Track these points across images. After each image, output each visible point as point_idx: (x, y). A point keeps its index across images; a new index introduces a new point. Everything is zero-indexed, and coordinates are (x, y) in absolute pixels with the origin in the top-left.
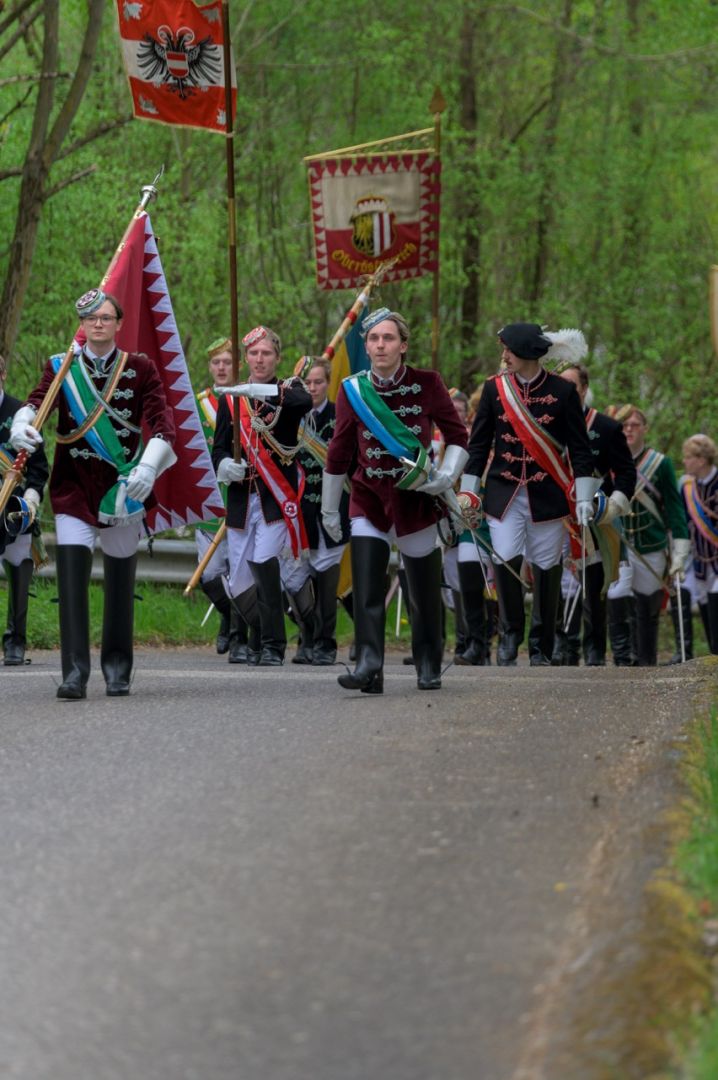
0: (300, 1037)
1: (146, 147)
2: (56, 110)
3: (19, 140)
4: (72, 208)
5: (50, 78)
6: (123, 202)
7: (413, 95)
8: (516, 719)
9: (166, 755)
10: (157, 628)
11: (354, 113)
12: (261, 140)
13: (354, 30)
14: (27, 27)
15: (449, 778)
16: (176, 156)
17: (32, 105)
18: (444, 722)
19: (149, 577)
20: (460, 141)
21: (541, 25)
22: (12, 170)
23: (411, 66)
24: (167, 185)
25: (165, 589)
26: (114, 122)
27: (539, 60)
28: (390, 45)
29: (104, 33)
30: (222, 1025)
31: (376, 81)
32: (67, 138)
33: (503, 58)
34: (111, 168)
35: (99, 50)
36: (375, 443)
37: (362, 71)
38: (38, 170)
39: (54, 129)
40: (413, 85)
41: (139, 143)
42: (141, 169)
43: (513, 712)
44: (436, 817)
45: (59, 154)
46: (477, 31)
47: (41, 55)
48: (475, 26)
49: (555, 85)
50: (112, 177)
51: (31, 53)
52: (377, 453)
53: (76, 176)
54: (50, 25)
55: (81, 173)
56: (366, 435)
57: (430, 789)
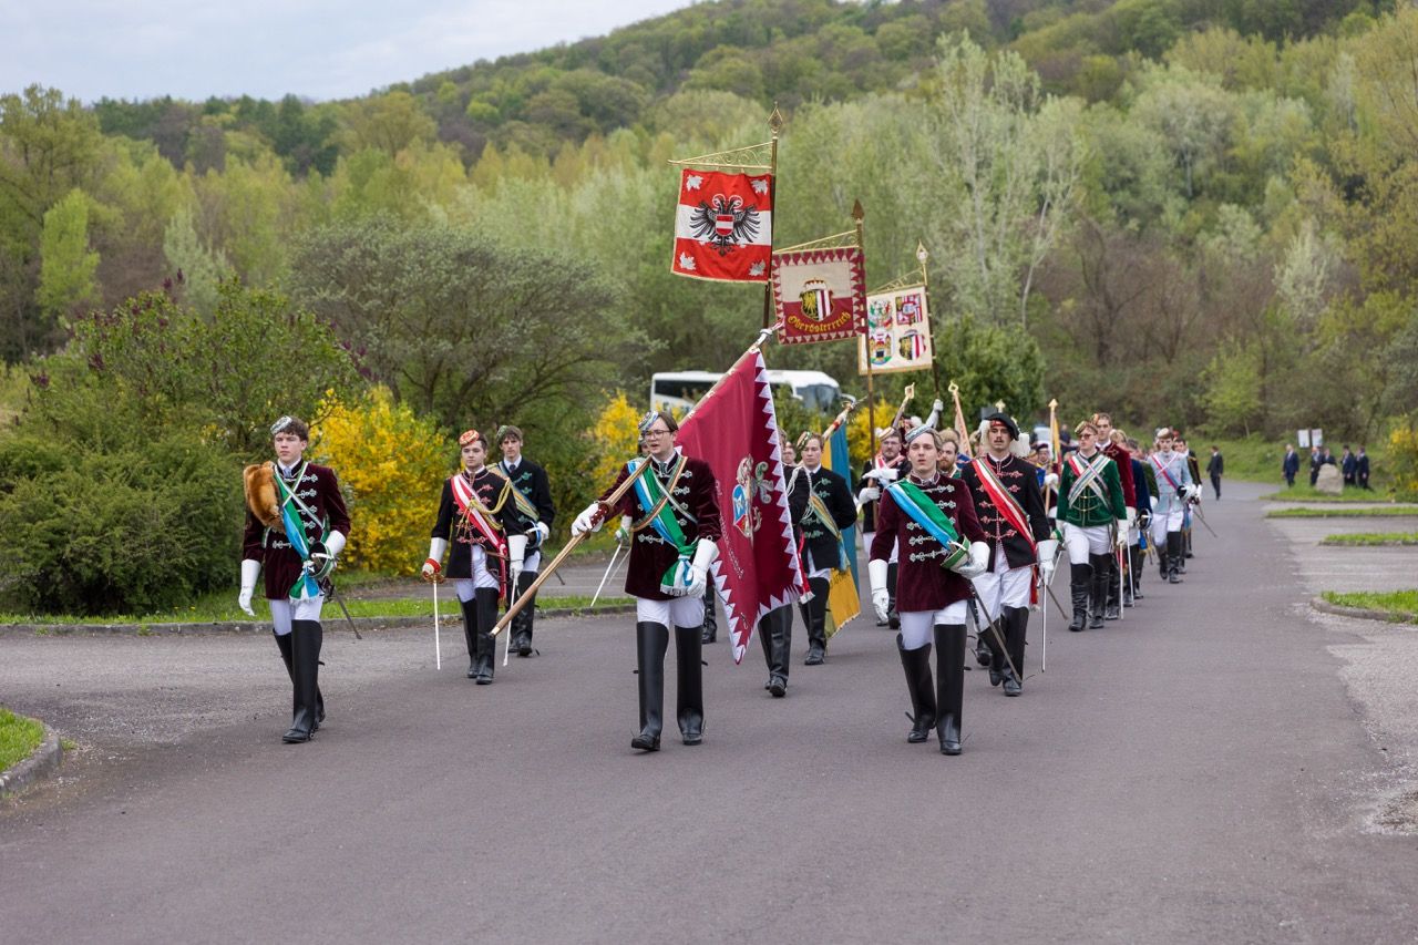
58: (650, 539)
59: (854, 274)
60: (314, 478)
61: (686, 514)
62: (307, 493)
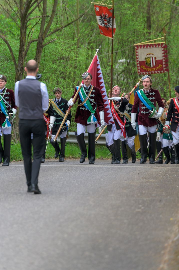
0: (107, 256)
1: (68, 34)
2: (46, 25)
3: (37, 32)
4: (50, 49)
5: (45, 17)
6: (63, 48)
7: (135, 21)
8: (160, 177)
9: (73, 186)
10: (71, 154)
11: (120, 25)
12: (97, 32)
13: (120, 5)
14: (39, 4)
15: (144, 192)
16: (76, 36)
17: (40, 23)
18: (142, 178)
19: (69, 141)
20: (147, 33)
21: (167, 4)
22: (35, 40)
23: (134, 14)
24: (73, 44)
25: (73, 145)
26: (60, 28)
27: (167, 12)
28: (129, 9)
29: (58, 5)
30: (87, 253)
31: (126, 18)
32: (49, 32)
33: (158, 12)
34: (60, 39)
35: (56, 10)
36: (144, 105)
37: (122, 15)
38: (41, 40)
39: (45, 30)
40: (135, 19)
41: (67, 33)
42: (67, 40)
43: (159, 176)
44: (140, 202)
45: (47, 36)
46: (151, 5)
47: (42, 11)
48: (151, 4)
49: (170, 19)
50: (60, 42)
51: (40, 10)
52: (144, 108)
53: (51, 41)
54: (45, 4)
55: (52, 41)
56: (142, 104)
57: (139, 195)
58: (83, 109)
59: (163, 52)
60: (8, 93)
61: (93, 102)
62: (7, 98)
